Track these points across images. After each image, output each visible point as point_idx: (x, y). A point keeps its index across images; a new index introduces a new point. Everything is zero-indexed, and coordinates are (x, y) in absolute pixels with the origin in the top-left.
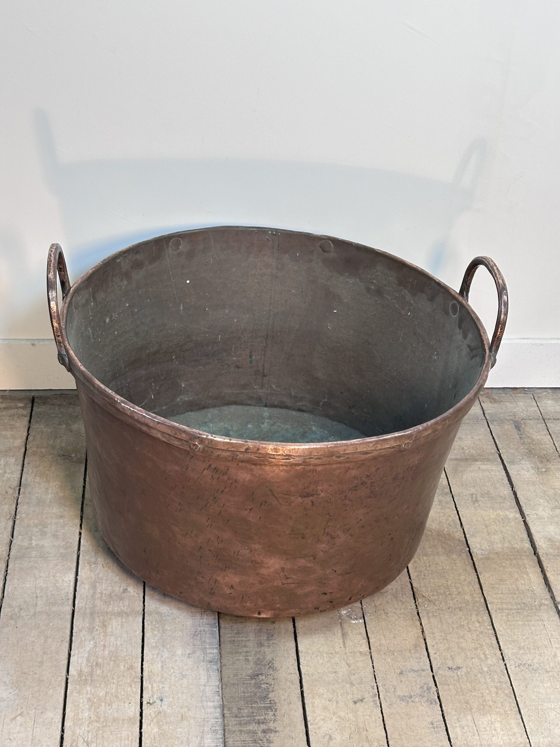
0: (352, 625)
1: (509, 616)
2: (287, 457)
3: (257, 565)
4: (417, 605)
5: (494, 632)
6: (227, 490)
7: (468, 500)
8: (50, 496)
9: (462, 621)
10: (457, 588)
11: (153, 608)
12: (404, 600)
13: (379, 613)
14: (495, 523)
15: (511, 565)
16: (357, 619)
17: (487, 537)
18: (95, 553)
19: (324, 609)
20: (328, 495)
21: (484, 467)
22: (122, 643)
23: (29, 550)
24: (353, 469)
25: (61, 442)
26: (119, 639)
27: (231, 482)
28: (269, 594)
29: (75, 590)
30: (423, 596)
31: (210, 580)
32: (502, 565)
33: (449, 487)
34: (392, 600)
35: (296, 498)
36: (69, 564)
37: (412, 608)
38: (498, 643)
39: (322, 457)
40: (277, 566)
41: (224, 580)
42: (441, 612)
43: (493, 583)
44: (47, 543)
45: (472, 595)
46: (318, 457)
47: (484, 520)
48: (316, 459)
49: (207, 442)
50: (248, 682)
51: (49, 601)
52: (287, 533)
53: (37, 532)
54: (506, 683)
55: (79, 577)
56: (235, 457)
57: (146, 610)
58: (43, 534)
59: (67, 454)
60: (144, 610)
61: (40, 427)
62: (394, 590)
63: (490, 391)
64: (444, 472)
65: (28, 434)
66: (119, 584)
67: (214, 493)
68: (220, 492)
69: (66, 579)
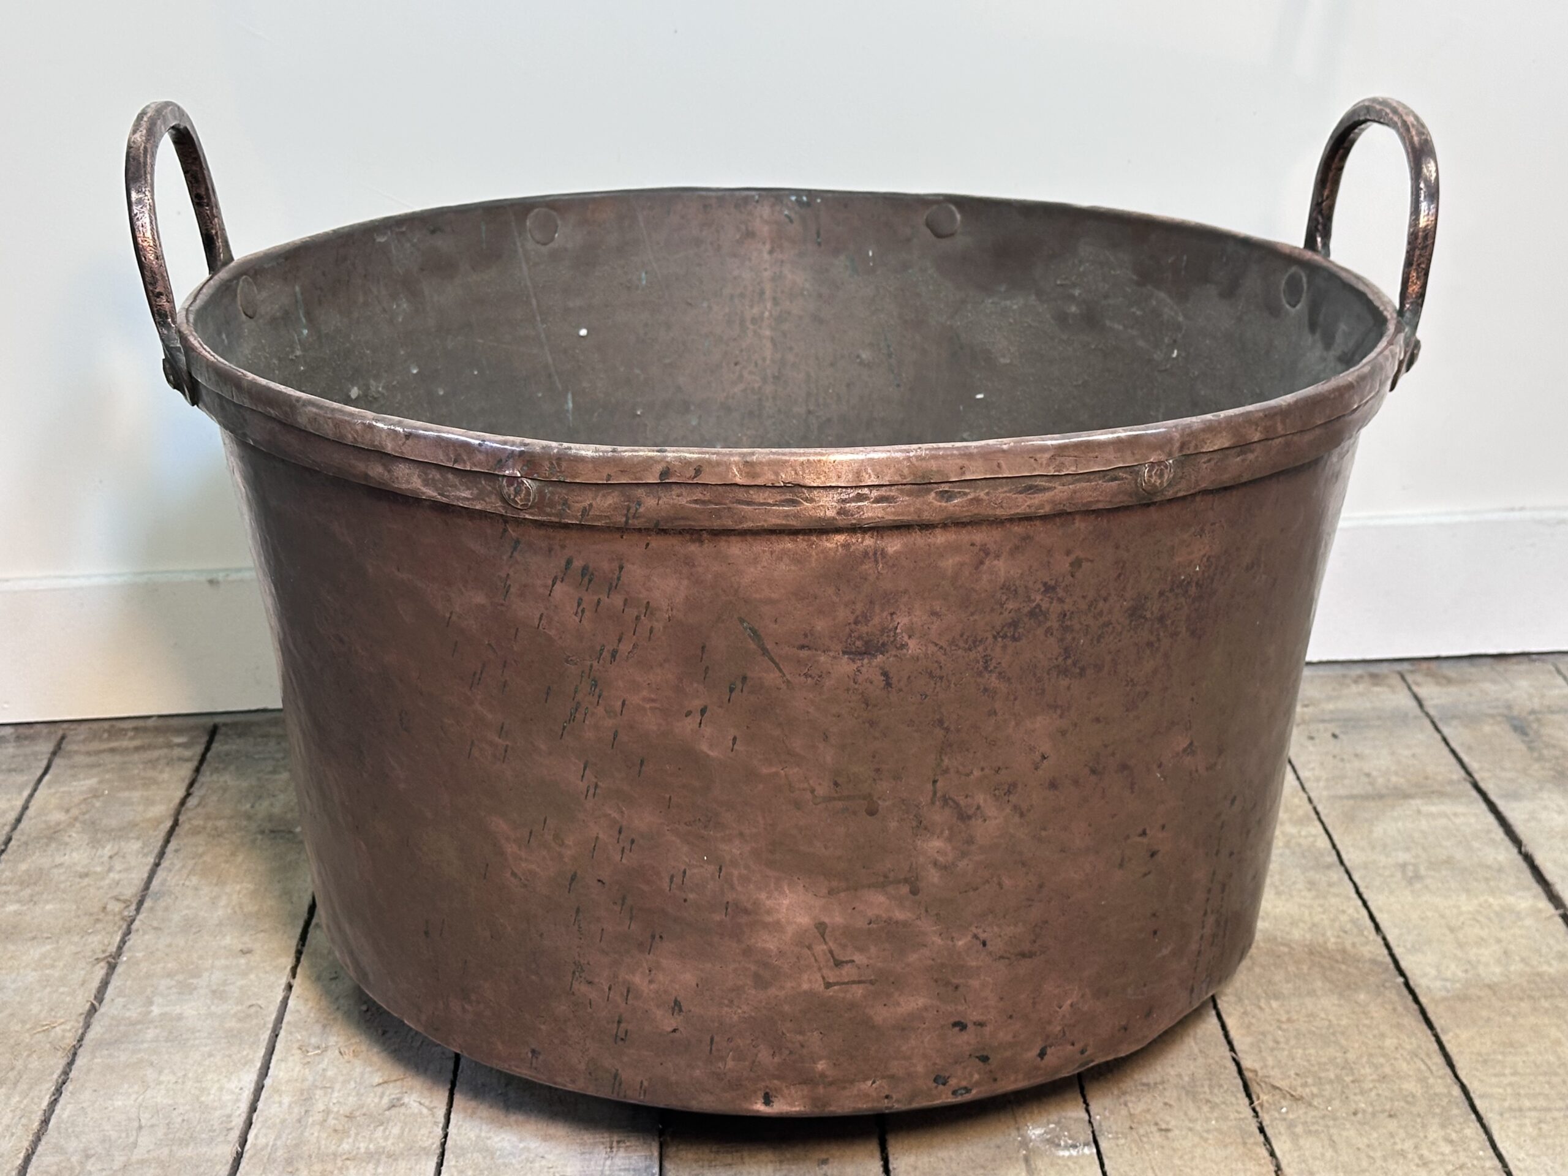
0: (1060, 1162)
1: (1543, 1126)
2: (788, 496)
3: (744, 919)
4: (1258, 1109)
5: (1499, 1165)
6: (625, 647)
7: (1392, 876)
8: (220, 912)
9: (1397, 1140)
10: (1376, 1067)
11: (469, 1139)
12: (1217, 1101)
13: (1142, 1131)
14: (1477, 921)
15: (1535, 1009)
16: (1074, 1146)
17: (1459, 953)
18: (324, 1026)
19: (964, 1083)
20: (932, 649)
21: (1433, 809)
23: (139, 1027)
24: (997, 557)
25: (272, 805)
27: (635, 613)
28: (789, 1025)
29: (253, 1109)
30: (1275, 1087)
31: (610, 989)
32: (1508, 1011)
33: (1334, 853)
34: (1179, 1099)
35: (834, 658)
36: (245, 1053)
37: (1242, 1116)
39: (893, 492)
40: (804, 920)
41: (651, 982)
42: (1331, 1123)
43: (1483, 1051)
44: (191, 1009)
45: (1422, 1080)
46: (883, 492)
47: (1443, 916)
48: (878, 500)
49: (546, 464)
51: (171, 1136)
52: (820, 791)
53: (170, 988)
55: (268, 1082)
56: (632, 511)
57: (447, 1146)
58: (186, 990)
59: (282, 828)
60: (443, 1144)
61: (222, 779)
62: (1186, 1079)
63: (1433, 665)
64: (1317, 823)
65: (188, 795)
66: (379, 1090)
67: (591, 666)
68: (609, 658)
69: (233, 1085)
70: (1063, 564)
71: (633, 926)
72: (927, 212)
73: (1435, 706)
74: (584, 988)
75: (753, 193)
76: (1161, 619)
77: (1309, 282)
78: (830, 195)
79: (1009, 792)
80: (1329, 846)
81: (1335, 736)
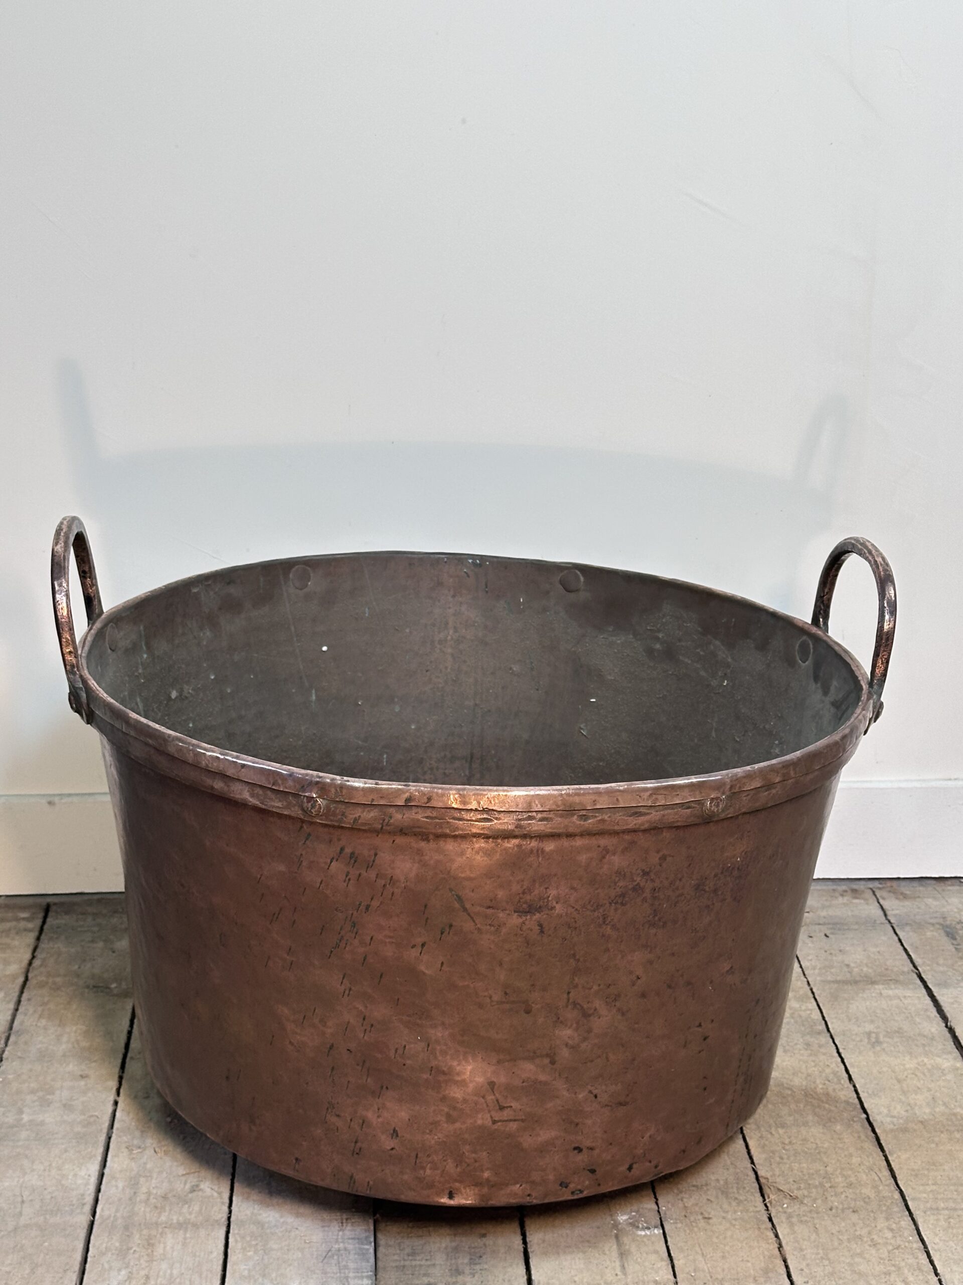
0: (638, 1238)
1: (952, 1220)
2: (485, 816)
3: (442, 1078)
4: (768, 1205)
5: (923, 1247)
6: (375, 903)
7: (861, 1041)
8: (64, 1046)
9: (858, 1229)
10: (846, 1177)
11: (246, 1215)
12: (741, 1198)
13: (692, 1219)
14: (916, 1075)
15: (950, 1139)
16: (648, 1228)
17: (903, 1098)
18: (142, 1132)
19: (579, 1187)
20: (570, 910)
21: (890, 992)
22: (183, 1271)
23: (15, 1129)
24: (614, 854)
25: (93, 967)
26: (178, 1265)
27: (383, 882)
28: (467, 1147)
29: (98, 1190)
30: (779, 1190)
31: (351, 1120)
32: (933, 1140)
33: (823, 1022)
34: (717, 1197)
35: (509, 914)
36: (89, 1150)
37: (758, 1209)
38: (932, 1262)
39: (551, 815)
40: (480, 1079)
41: (379, 1117)
42: (815, 1215)
43: (916, 1167)
44: (50, 1117)
45: (875, 1187)
46: (545, 815)
47: (894, 1072)
48: (542, 820)
49: (333, 790)
51: (44, 1208)
52: (496, 998)
53: (34, 1102)
55: (106, 1171)
56: (386, 821)
57: (232, 1219)
58: (45, 1103)
59: (101, 985)
60: (229, 1218)
61: (56, 946)
62: (722, 1182)
63: (895, 883)
64: (813, 1000)
65: (33, 957)
66: (183, 1179)
67: (352, 914)
68: (364, 910)
69: (83, 1173)
70: (654, 859)
71: (369, 1080)
72: (561, 575)
73: (895, 915)
74: (334, 1119)
75: (443, 556)
76: (715, 891)
77: (813, 648)
78: (495, 560)
79: (615, 1000)
80: (821, 1018)
81: (826, 935)
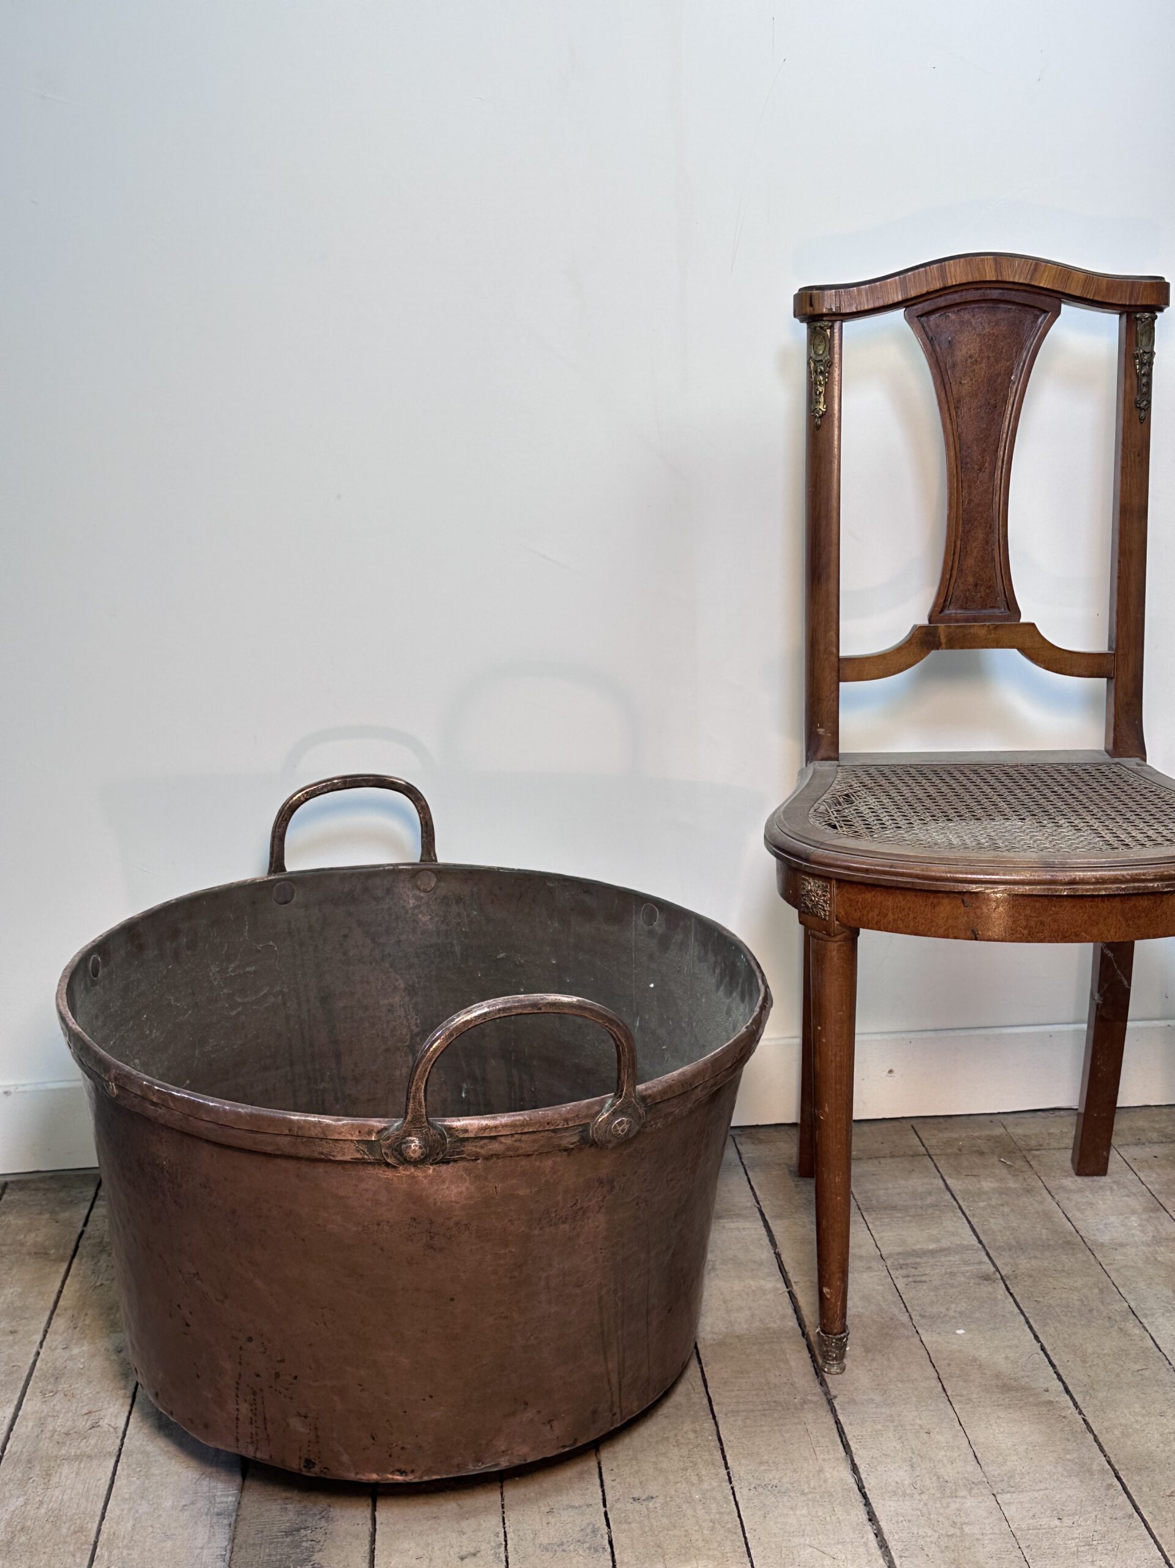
5: (719, 1443)
11: (136, 1446)
14: (741, 1296)
17: (725, 1316)
21: (732, 1225)
22: (73, 1496)
25: (37, 1235)
26: (69, 1491)
29: (11, 1429)
32: (745, 1352)
36: (8, 1395)
38: (724, 1458)
43: (725, 1376)
47: (722, 1294)
50: (280, 1540)
54: (730, 1513)
55: (21, 1413)
57: (123, 1450)
59: (41, 1251)
60: (120, 1450)
